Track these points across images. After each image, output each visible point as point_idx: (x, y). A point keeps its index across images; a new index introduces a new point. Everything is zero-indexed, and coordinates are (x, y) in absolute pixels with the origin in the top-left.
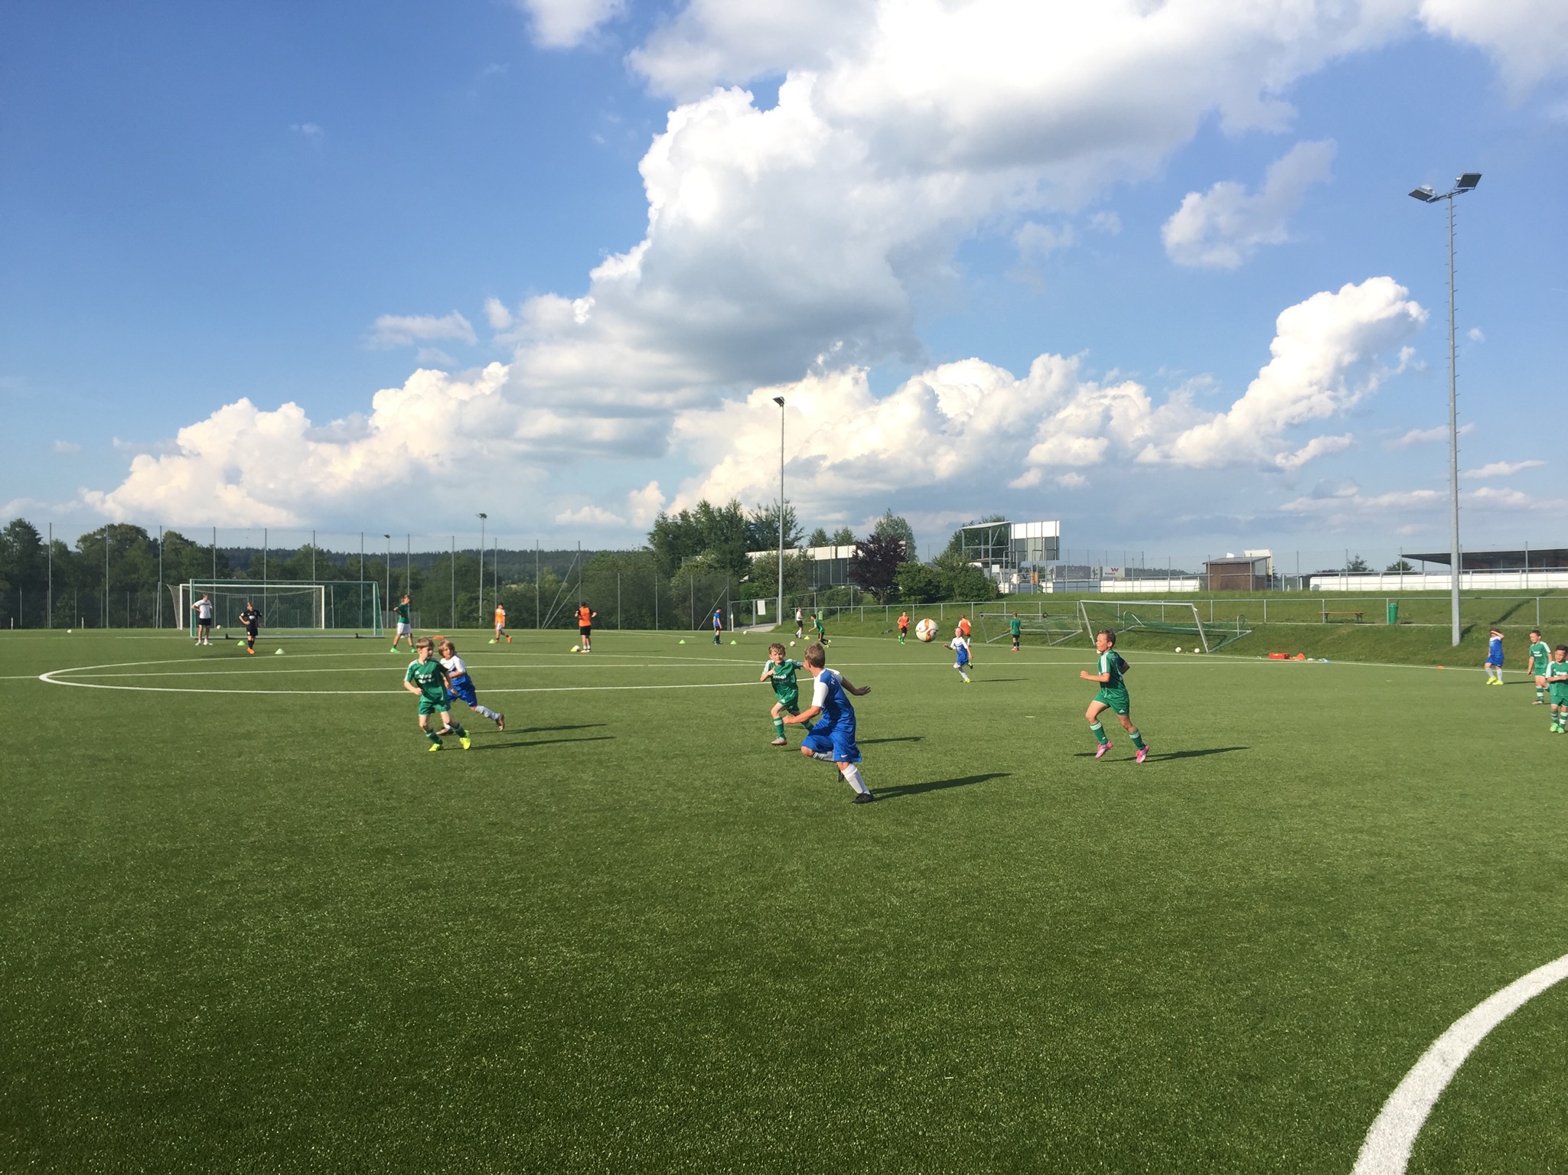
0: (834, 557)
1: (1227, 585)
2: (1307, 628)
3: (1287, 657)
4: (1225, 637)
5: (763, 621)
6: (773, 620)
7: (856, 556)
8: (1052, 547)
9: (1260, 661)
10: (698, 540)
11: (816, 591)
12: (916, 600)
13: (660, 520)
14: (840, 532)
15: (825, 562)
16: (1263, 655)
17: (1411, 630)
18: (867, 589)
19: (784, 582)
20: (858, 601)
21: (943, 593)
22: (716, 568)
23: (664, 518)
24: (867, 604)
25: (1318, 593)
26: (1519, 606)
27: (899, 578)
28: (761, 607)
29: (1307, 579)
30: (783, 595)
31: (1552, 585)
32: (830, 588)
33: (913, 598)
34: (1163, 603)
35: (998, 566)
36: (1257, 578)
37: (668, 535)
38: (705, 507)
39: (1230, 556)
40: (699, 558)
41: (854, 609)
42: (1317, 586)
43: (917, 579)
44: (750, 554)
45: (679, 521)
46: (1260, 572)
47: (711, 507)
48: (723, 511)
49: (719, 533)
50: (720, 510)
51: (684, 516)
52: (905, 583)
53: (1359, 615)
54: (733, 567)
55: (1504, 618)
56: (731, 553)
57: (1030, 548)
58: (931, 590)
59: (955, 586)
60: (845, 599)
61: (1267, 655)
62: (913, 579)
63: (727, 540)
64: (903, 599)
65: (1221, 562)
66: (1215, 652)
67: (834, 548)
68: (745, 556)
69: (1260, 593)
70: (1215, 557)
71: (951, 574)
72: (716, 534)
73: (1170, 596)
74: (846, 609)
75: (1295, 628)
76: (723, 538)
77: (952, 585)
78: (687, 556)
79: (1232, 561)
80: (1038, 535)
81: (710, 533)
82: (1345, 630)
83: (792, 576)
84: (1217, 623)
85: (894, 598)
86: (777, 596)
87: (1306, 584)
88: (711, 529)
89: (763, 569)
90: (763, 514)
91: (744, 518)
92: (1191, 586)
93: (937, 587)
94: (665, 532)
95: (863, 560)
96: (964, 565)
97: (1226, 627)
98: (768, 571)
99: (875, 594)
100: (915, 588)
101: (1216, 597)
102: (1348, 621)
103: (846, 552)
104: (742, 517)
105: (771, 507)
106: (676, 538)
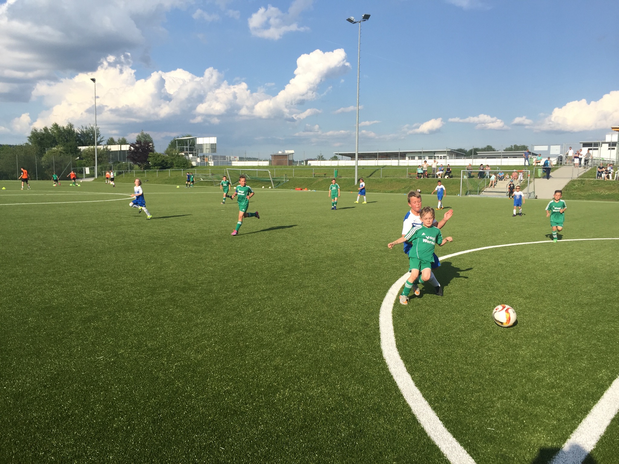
0: (120, 150)
1: (279, 163)
2: (308, 179)
3: (301, 190)
4: (280, 182)
5: (88, 176)
6: (93, 176)
7: (130, 150)
8: (213, 147)
9: (292, 191)
10: (53, 141)
11: (112, 164)
12: (157, 168)
13: (34, 131)
14: (121, 139)
15: (116, 152)
16: (293, 189)
17: (342, 179)
18: (136, 163)
19: (98, 159)
20: (132, 168)
21: (169, 165)
22: (63, 153)
23: (35, 130)
24: (136, 169)
25: (310, 167)
26: (375, 171)
27: (150, 159)
28: (87, 170)
29: (307, 161)
30: (98, 165)
31: (385, 164)
32: (119, 163)
33: (156, 167)
34: (257, 170)
35: (192, 155)
36: (289, 161)
37: (38, 138)
38: (56, 126)
39: (280, 152)
40: (55, 149)
41: (130, 171)
42: (310, 164)
43: (158, 159)
44: (80, 148)
45: (43, 131)
46: (291, 159)
47: (59, 126)
48: (65, 128)
49: (64, 138)
50: (64, 127)
51: (46, 129)
52: (153, 161)
53: (325, 174)
54: (72, 153)
55: (371, 175)
56: (71, 147)
57: (205, 148)
58: (164, 164)
59: (174, 162)
60: (126, 167)
61: (294, 189)
62: (156, 160)
63: (67, 141)
64: (152, 168)
65: (277, 154)
66: (276, 188)
67: (119, 146)
68: (77, 148)
69: (291, 166)
70: (275, 153)
71: (172, 158)
72: (62, 138)
73: (259, 167)
74: (126, 172)
75: (303, 179)
76: (65, 140)
77: (173, 162)
78: (48, 147)
79: (281, 154)
80: (208, 143)
81: (59, 138)
82: (320, 180)
83: (101, 157)
84: (276, 177)
85: (148, 167)
86: (95, 165)
87: (306, 163)
88: (59, 136)
89: (87, 154)
90: (85, 130)
91: (75, 131)
92: (266, 164)
93: (167, 163)
94: (36, 137)
95: (133, 151)
96: (178, 154)
97: (280, 179)
98: (90, 155)
99: (139, 165)
100: (157, 163)
101: (275, 168)
102: (321, 177)
103: (125, 148)
104: (74, 131)
105: (88, 127)
106: (42, 139)
